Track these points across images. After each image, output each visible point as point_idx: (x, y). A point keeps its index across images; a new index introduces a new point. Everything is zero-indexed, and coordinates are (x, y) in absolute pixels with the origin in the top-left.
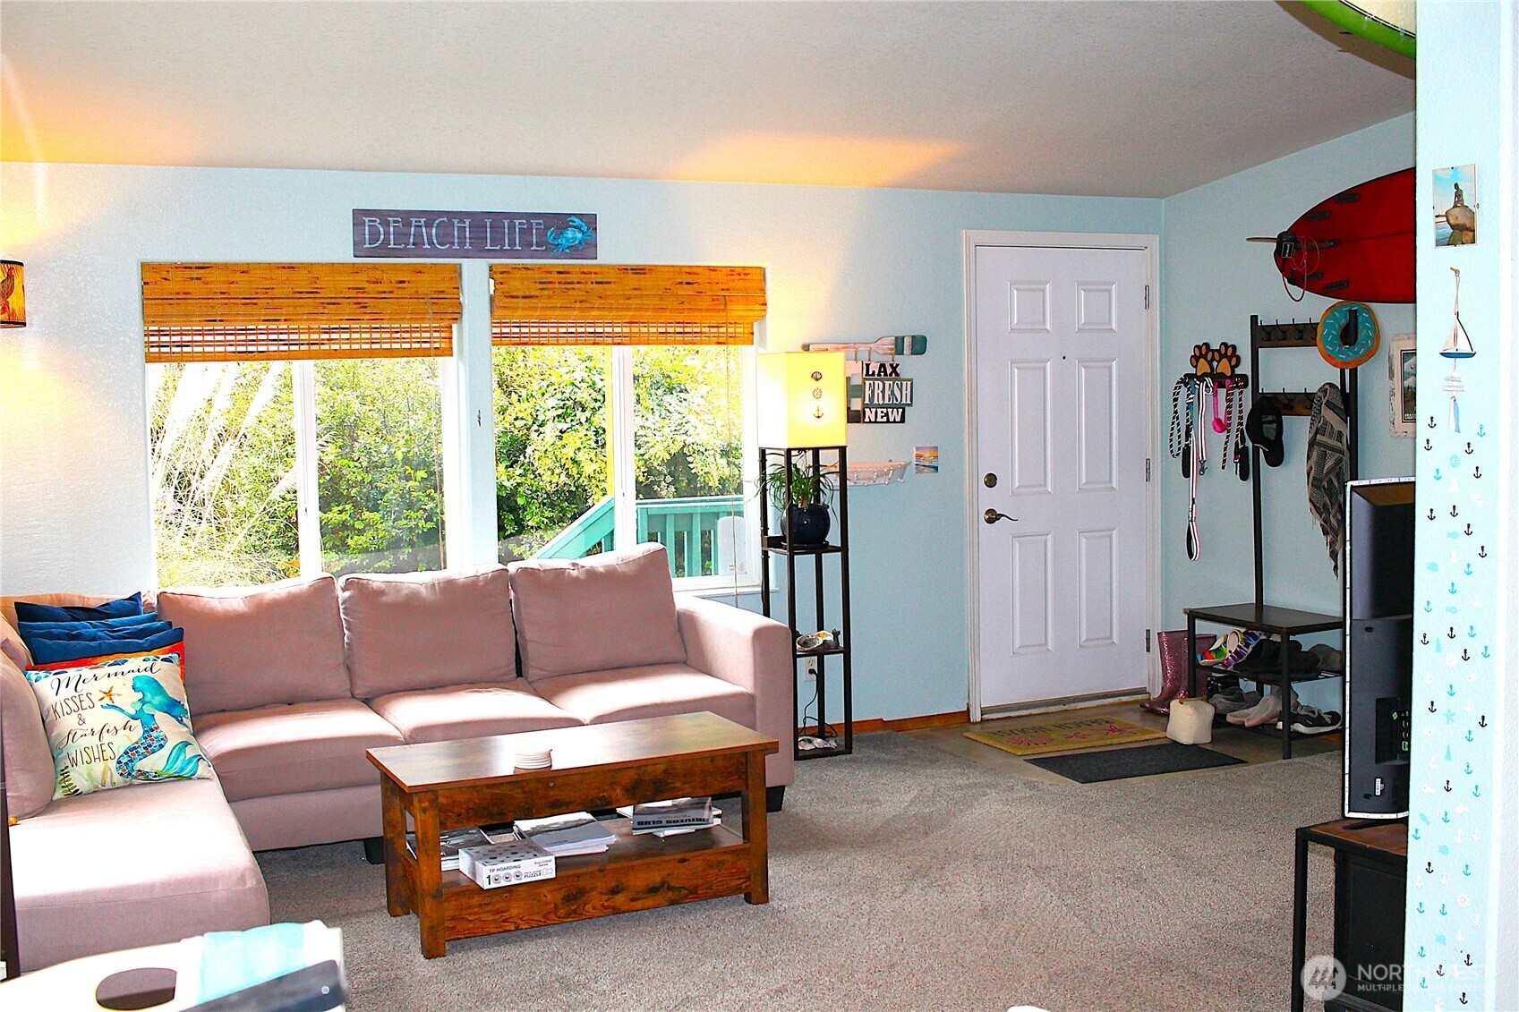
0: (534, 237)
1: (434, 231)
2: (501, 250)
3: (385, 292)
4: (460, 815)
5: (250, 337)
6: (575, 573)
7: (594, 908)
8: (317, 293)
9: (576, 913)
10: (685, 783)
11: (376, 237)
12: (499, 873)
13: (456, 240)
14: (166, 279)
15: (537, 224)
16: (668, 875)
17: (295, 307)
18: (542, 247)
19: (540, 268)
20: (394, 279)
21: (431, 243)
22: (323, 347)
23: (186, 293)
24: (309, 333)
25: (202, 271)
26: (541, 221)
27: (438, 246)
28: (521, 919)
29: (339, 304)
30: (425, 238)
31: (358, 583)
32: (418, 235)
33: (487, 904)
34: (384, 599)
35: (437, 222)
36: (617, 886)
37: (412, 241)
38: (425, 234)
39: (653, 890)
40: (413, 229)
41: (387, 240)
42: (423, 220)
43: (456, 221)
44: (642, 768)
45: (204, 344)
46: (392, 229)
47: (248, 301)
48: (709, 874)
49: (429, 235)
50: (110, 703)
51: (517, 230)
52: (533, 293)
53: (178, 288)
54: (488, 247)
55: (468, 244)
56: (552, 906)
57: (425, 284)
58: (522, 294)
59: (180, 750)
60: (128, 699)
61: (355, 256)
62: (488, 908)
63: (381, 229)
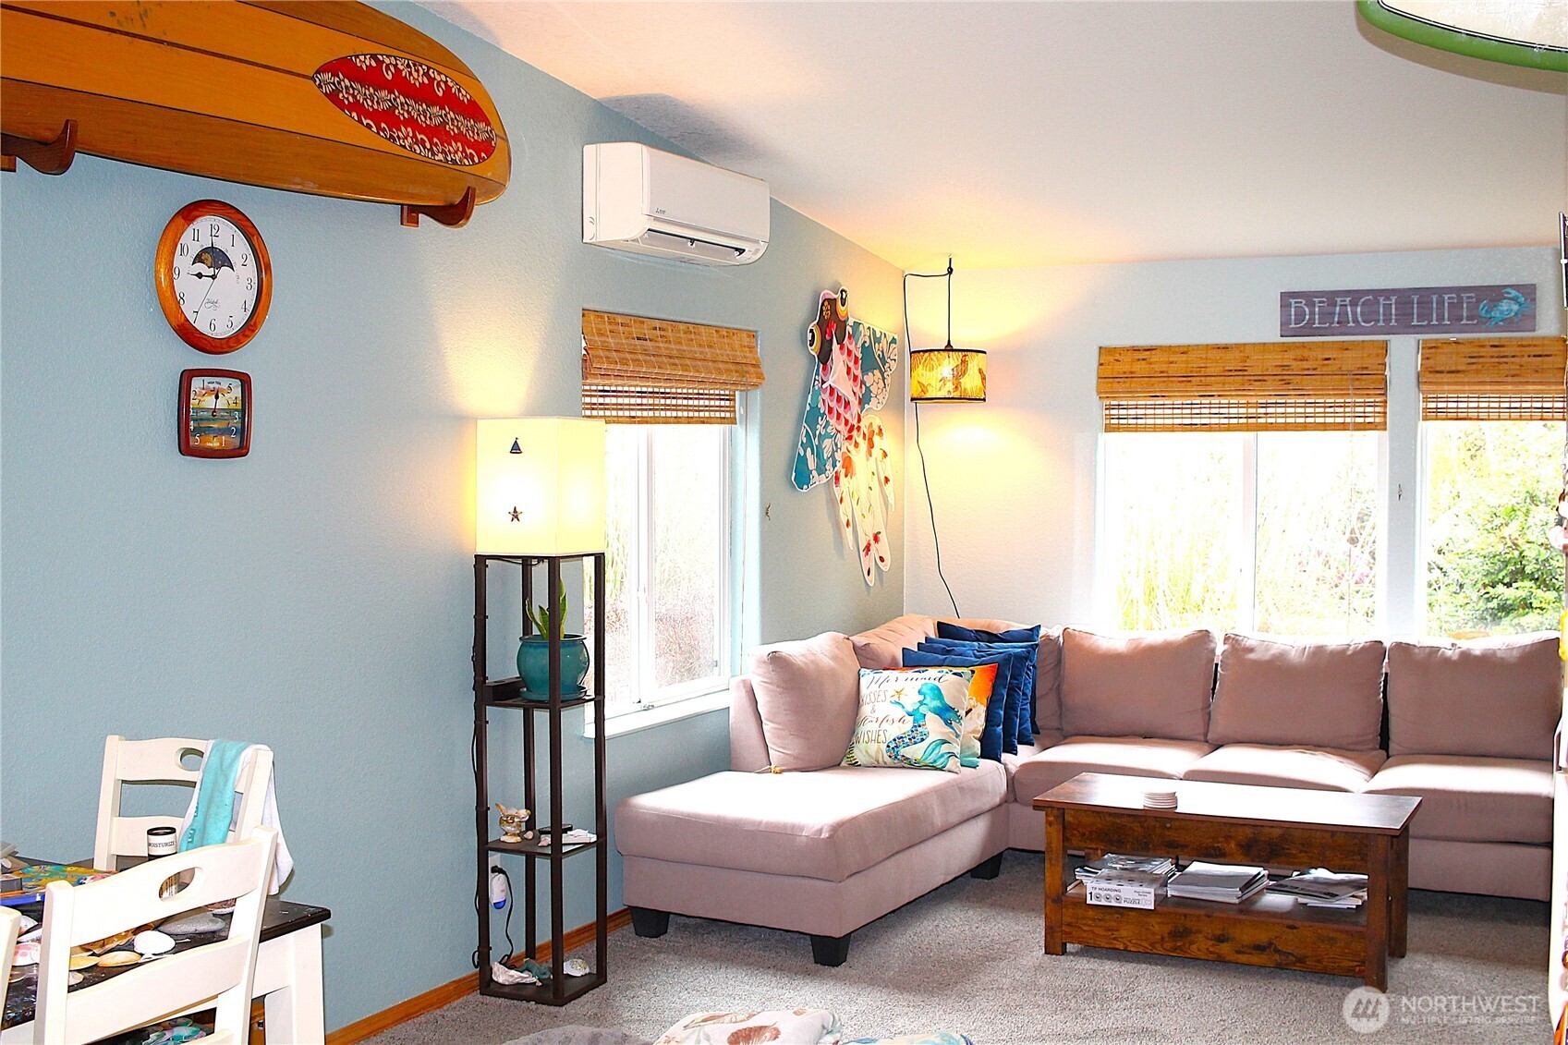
0: (1465, 310)
1: (1359, 309)
2: (1428, 325)
3: (1308, 369)
4: (1084, 834)
5: (1194, 411)
6: (1449, 653)
7: (1199, 950)
8: (1245, 371)
9: (1182, 950)
10: (1301, 851)
11: (1301, 318)
12: (1100, 892)
13: (1381, 318)
14: (1117, 360)
15: (1468, 298)
16: (1276, 937)
17: (1223, 384)
18: (1472, 320)
19: (1471, 342)
20: (1320, 356)
21: (1356, 321)
22: (1260, 420)
23: (1132, 373)
24: (1247, 407)
25: (1148, 353)
26: (1473, 295)
27: (1363, 324)
28: (1130, 941)
29: (1264, 381)
30: (1350, 316)
31: (1233, 639)
32: (1343, 314)
33: (1100, 920)
34: (1252, 656)
35: (1363, 300)
36: (1223, 935)
37: (1336, 319)
38: (1350, 313)
39: (1259, 948)
40: (1338, 308)
41: (1312, 320)
42: (1348, 299)
43: (1381, 299)
44: (1259, 828)
45: (1155, 416)
46: (1317, 309)
47: (1184, 379)
48: (1319, 947)
49: (1354, 314)
50: (897, 700)
51: (1446, 305)
52: (1459, 368)
53: (1127, 368)
54: (1415, 323)
55: (1393, 321)
56: (1159, 937)
57: (1350, 361)
58: (1448, 369)
59: (937, 746)
60: (911, 700)
61: (1282, 336)
62: (1100, 924)
63: (1307, 310)
